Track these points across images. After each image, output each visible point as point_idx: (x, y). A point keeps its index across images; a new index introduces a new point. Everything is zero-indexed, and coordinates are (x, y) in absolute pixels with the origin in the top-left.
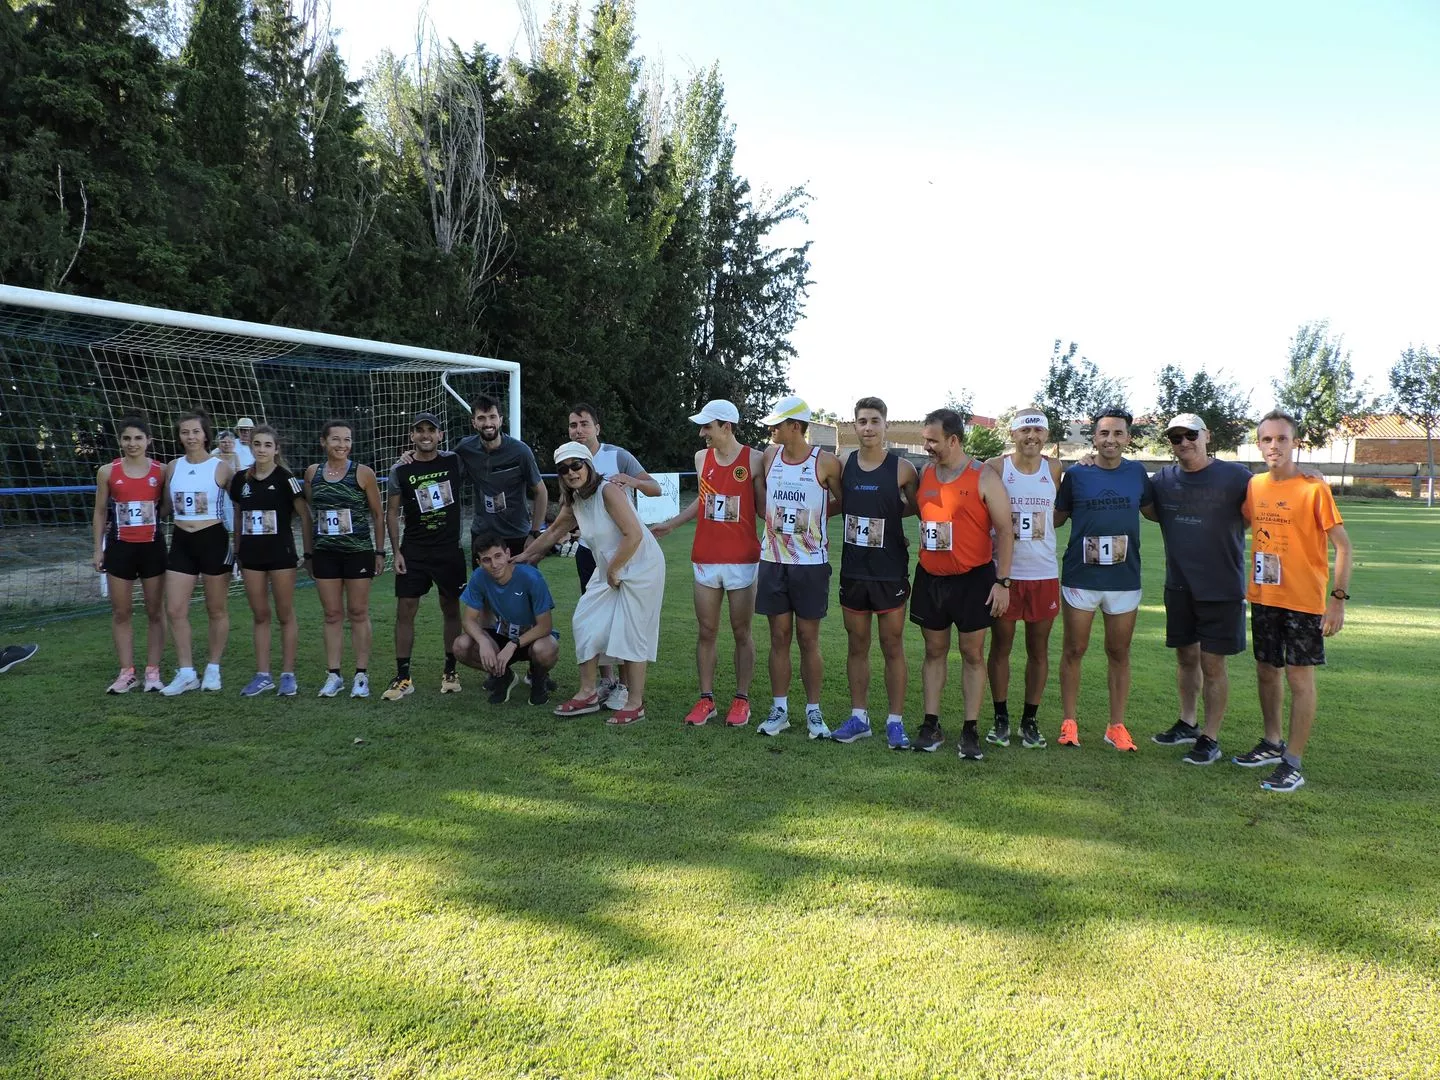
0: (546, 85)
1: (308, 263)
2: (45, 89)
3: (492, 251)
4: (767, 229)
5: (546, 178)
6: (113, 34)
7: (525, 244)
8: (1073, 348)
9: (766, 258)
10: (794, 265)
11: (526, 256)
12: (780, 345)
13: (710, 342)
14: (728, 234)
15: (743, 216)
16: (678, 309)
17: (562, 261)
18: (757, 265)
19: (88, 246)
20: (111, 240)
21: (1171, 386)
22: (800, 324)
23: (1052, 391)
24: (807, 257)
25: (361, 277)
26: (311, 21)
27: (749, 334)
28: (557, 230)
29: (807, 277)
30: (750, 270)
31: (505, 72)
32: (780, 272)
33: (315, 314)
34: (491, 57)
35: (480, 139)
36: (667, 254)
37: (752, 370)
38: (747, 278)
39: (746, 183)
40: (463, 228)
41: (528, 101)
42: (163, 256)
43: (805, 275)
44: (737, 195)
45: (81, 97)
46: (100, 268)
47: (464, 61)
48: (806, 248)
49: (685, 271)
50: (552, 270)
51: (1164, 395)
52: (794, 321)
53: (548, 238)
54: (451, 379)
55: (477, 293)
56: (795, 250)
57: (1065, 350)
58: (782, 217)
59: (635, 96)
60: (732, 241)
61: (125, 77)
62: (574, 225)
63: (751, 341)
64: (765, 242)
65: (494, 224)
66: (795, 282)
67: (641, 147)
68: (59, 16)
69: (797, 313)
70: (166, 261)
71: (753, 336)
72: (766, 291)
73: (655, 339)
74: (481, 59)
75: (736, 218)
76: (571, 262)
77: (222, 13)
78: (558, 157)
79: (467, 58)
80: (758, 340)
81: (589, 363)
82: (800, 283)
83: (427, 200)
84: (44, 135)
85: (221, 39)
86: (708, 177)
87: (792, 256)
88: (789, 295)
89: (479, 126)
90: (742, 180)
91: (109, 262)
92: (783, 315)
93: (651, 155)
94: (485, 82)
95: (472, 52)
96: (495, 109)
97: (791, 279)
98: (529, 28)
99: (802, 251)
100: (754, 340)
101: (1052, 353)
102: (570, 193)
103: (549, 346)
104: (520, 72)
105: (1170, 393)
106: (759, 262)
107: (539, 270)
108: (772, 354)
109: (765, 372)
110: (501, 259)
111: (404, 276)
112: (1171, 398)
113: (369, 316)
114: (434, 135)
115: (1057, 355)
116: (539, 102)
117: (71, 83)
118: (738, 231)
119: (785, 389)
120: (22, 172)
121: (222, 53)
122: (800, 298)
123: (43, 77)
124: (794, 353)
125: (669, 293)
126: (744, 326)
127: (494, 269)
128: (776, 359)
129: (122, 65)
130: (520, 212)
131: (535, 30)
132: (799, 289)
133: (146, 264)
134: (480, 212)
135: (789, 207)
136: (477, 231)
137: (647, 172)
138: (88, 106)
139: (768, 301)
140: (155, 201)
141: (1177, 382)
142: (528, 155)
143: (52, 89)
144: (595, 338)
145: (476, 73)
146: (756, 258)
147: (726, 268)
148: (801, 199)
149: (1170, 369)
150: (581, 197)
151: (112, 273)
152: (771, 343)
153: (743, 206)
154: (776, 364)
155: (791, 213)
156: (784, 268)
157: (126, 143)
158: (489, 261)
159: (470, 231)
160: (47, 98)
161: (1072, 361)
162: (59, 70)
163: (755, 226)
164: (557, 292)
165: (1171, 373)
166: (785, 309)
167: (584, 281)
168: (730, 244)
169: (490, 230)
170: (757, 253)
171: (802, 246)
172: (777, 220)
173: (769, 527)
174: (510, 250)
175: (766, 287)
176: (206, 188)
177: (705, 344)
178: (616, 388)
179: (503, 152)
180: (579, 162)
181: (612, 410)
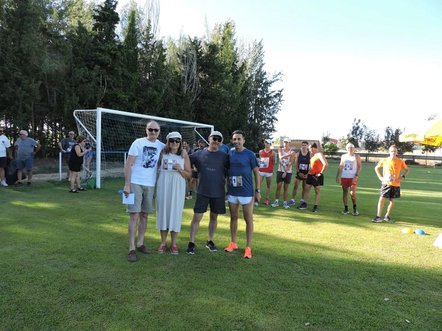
0: (213, 48)
1: (155, 97)
2: (99, 56)
3: (197, 92)
4: (271, 85)
5: (212, 73)
6: (111, 41)
7: (206, 91)
8: (359, 121)
9: (270, 93)
10: (278, 95)
11: (206, 94)
12: (273, 118)
13: (253, 116)
14: (260, 86)
15: (264, 81)
16: (245, 108)
17: (216, 96)
18: (268, 95)
19: (106, 94)
20: (110, 92)
21: (388, 133)
22: (279, 112)
23: (353, 133)
24: (282, 93)
25: (166, 100)
26: (155, 34)
27: (264, 114)
28: (214, 87)
29: (282, 99)
30: (265, 96)
31: (202, 44)
32: (274, 97)
33: (155, 110)
34: (198, 40)
35: (195, 63)
36: (243, 93)
37: (265, 125)
38: (265, 99)
39: (265, 72)
40: (190, 87)
41: (209, 53)
42: (123, 96)
43: (281, 98)
44: (263, 76)
45: (106, 58)
46: (108, 99)
47: (191, 41)
48: (282, 91)
49: (247, 97)
50: (213, 98)
51: (386, 135)
52: (277, 111)
53: (212, 89)
54: (197, 129)
55: (192, 104)
56: (279, 91)
57: (357, 121)
58: (275, 81)
59: (235, 49)
60: (261, 88)
61: (116, 53)
62: (218, 85)
63: (265, 117)
64: (270, 89)
65: (198, 86)
66: (278, 100)
67: (237, 62)
68: (100, 37)
69: (278, 109)
70: (124, 97)
71: (265, 115)
72: (270, 102)
73: (239, 116)
74: (196, 41)
75: (262, 82)
76: (218, 96)
77: (133, 33)
78: (215, 68)
79: (192, 40)
80: (267, 116)
81: (221, 123)
82: (280, 100)
83: (180, 78)
84: (97, 67)
85: (132, 40)
86: (255, 70)
87: (278, 93)
88: (276, 104)
89: (195, 59)
90: (264, 71)
91: (110, 97)
92: (274, 110)
93: (239, 65)
94: (197, 47)
95: (193, 39)
96: (199, 54)
97: (277, 99)
98: (208, 31)
99: (281, 91)
100: (266, 116)
101: (353, 122)
102: (218, 77)
103: (211, 118)
104: (207, 45)
105: (388, 135)
106: (269, 94)
107: (209, 98)
108: (271, 120)
109: (269, 125)
110: (199, 94)
111: (176, 100)
112: (388, 136)
113: (167, 110)
114: (183, 61)
115: (355, 123)
116: (211, 53)
117: (104, 54)
118: (262, 86)
119: (274, 130)
120: (94, 76)
121: (133, 43)
122: (280, 105)
123: (98, 53)
124: (277, 120)
125: (243, 103)
126: (263, 112)
127: (197, 97)
128: (272, 122)
129: (115, 50)
130: (204, 81)
131: (209, 32)
132: (279, 102)
133: (119, 98)
134: (194, 82)
135: (277, 78)
136: (193, 87)
137: (238, 69)
138: (108, 60)
139: (270, 105)
140: (120, 82)
141: (390, 131)
142: (208, 67)
143: (100, 56)
144: (223, 116)
145: (194, 44)
146: (267, 93)
147: (258, 96)
148: (280, 76)
149: (389, 127)
150: (221, 78)
151: (111, 100)
152: (271, 117)
153: (264, 79)
154: (272, 123)
155: (277, 80)
156: (275, 96)
157: (116, 69)
158: (196, 95)
159: (191, 87)
160: (99, 58)
161: (359, 125)
162: (101, 51)
163: (267, 84)
164: (214, 103)
165: (389, 129)
166: (275, 108)
167: (221, 100)
168: (260, 89)
169: (197, 87)
170: (268, 92)
171: (281, 90)
172: (273, 82)
173: (280, 164)
174: (202, 92)
175: (270, 101)
176: (132, 79)
177: (252, 117)
178: (228, 129)
179: (201, 65)
180: (221, 69)
181: (226, 135)
